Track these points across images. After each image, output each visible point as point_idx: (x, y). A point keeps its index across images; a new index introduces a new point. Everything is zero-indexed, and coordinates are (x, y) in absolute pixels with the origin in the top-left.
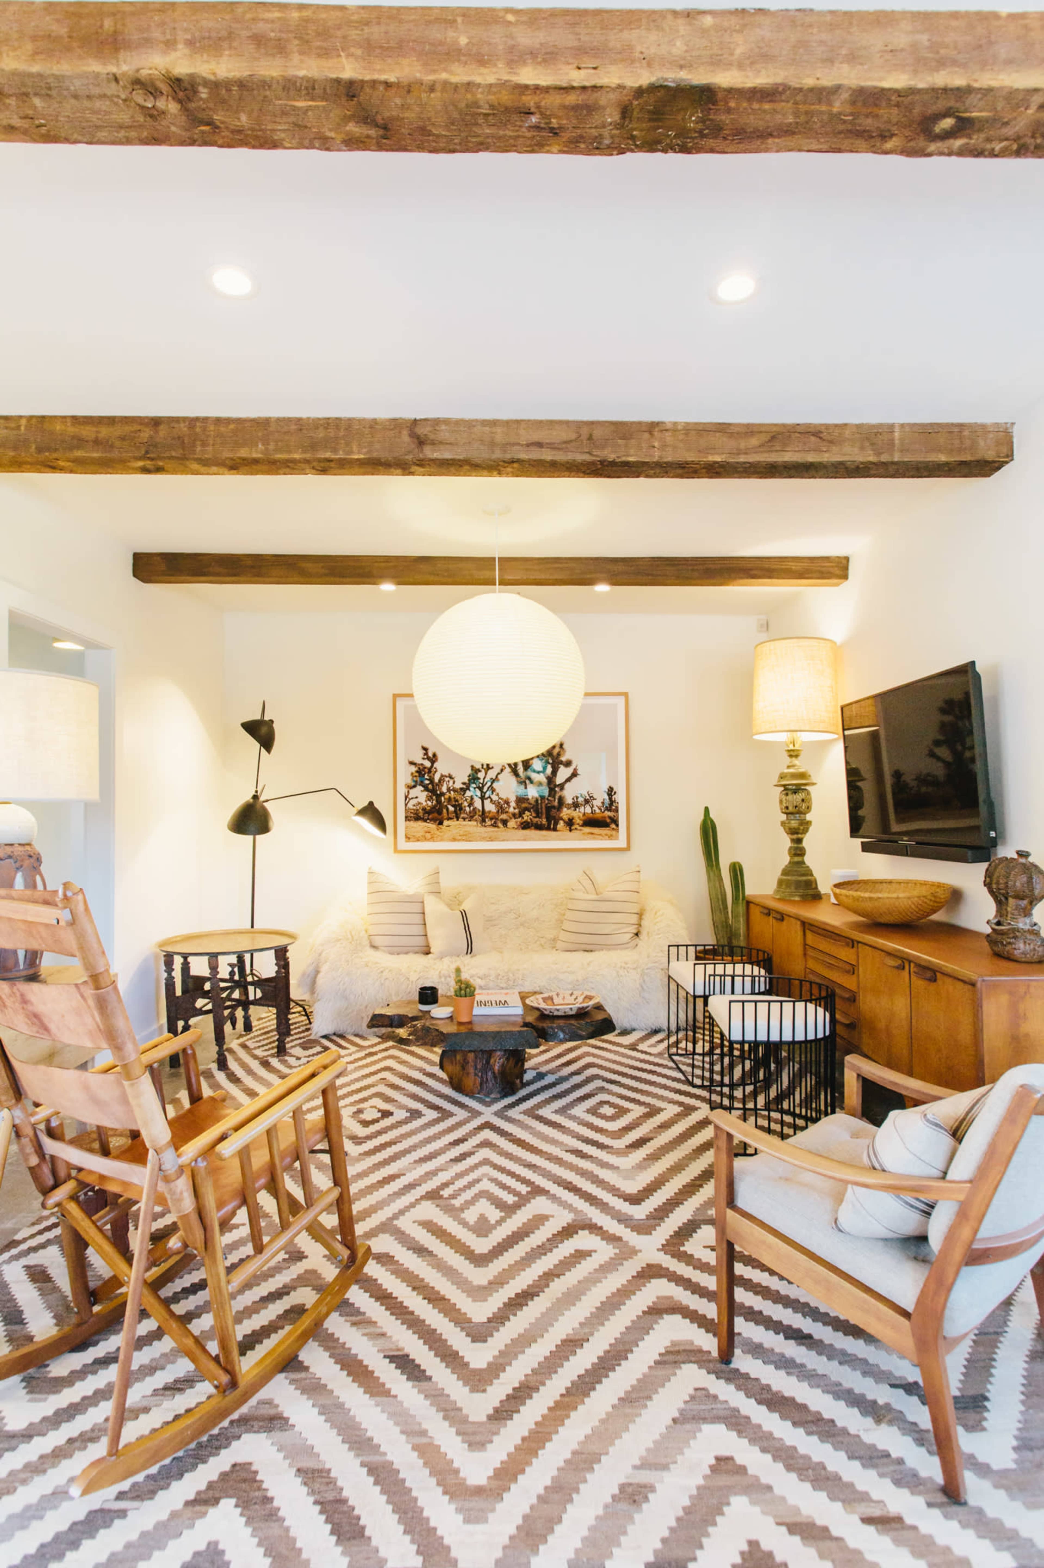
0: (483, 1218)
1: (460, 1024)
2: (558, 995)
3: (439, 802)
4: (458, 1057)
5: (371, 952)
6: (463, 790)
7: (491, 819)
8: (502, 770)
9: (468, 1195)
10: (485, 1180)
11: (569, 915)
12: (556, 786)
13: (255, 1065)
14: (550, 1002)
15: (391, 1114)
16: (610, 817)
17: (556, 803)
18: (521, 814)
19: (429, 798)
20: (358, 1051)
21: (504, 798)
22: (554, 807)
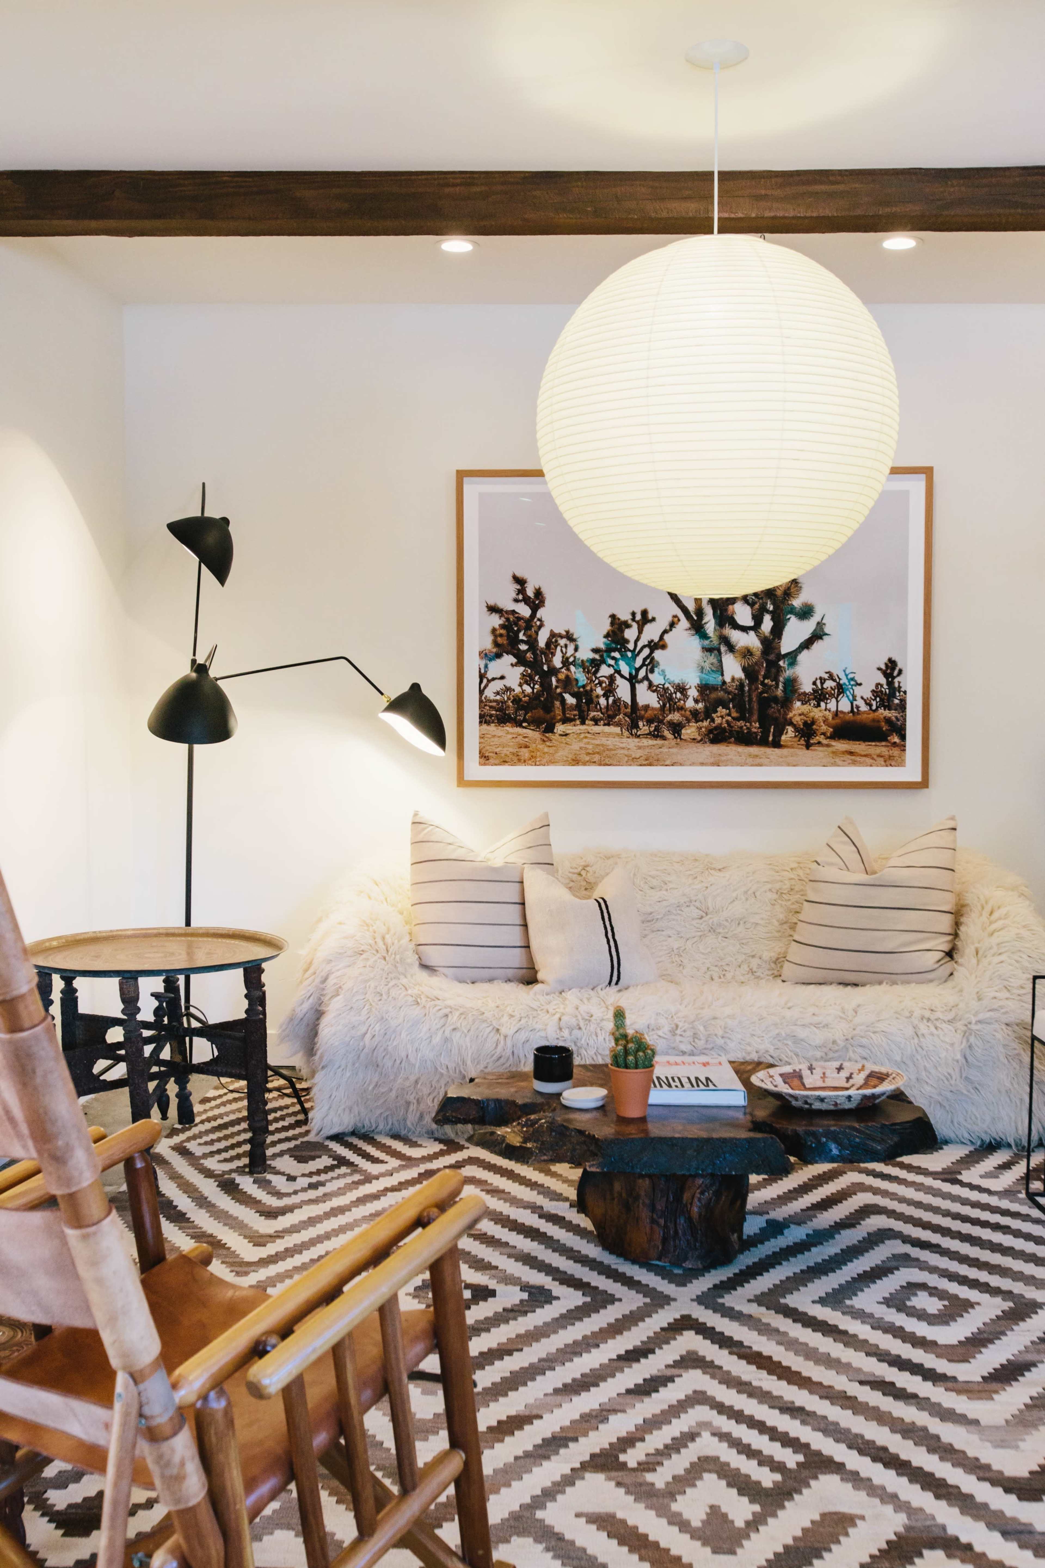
0: (716, 1514)
1: (624, 1121)
2: (811, 1068)
3: (546, 685)
4: (617, 1186)
5: (423, 975)
6: (596, 664)
7: (650, 722)
8: (672, 625)
9: (677, 1464)
10: (706, 1435)
11: (809, 912)
12: (780, 657)
13: (209, 1188)
14: (796, 1082)
15: (492, 1293)
16: (888, 721)
17: (779, 692)
18: (708, 713)
19: (526, 679)
20: (402, 1168)
21: (677, 681)
22: (775, 699)
